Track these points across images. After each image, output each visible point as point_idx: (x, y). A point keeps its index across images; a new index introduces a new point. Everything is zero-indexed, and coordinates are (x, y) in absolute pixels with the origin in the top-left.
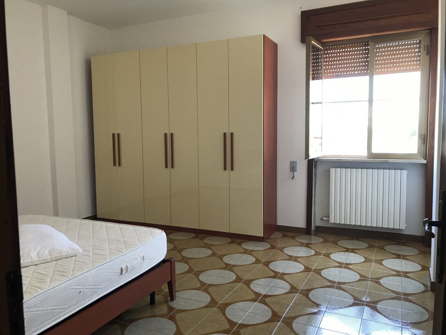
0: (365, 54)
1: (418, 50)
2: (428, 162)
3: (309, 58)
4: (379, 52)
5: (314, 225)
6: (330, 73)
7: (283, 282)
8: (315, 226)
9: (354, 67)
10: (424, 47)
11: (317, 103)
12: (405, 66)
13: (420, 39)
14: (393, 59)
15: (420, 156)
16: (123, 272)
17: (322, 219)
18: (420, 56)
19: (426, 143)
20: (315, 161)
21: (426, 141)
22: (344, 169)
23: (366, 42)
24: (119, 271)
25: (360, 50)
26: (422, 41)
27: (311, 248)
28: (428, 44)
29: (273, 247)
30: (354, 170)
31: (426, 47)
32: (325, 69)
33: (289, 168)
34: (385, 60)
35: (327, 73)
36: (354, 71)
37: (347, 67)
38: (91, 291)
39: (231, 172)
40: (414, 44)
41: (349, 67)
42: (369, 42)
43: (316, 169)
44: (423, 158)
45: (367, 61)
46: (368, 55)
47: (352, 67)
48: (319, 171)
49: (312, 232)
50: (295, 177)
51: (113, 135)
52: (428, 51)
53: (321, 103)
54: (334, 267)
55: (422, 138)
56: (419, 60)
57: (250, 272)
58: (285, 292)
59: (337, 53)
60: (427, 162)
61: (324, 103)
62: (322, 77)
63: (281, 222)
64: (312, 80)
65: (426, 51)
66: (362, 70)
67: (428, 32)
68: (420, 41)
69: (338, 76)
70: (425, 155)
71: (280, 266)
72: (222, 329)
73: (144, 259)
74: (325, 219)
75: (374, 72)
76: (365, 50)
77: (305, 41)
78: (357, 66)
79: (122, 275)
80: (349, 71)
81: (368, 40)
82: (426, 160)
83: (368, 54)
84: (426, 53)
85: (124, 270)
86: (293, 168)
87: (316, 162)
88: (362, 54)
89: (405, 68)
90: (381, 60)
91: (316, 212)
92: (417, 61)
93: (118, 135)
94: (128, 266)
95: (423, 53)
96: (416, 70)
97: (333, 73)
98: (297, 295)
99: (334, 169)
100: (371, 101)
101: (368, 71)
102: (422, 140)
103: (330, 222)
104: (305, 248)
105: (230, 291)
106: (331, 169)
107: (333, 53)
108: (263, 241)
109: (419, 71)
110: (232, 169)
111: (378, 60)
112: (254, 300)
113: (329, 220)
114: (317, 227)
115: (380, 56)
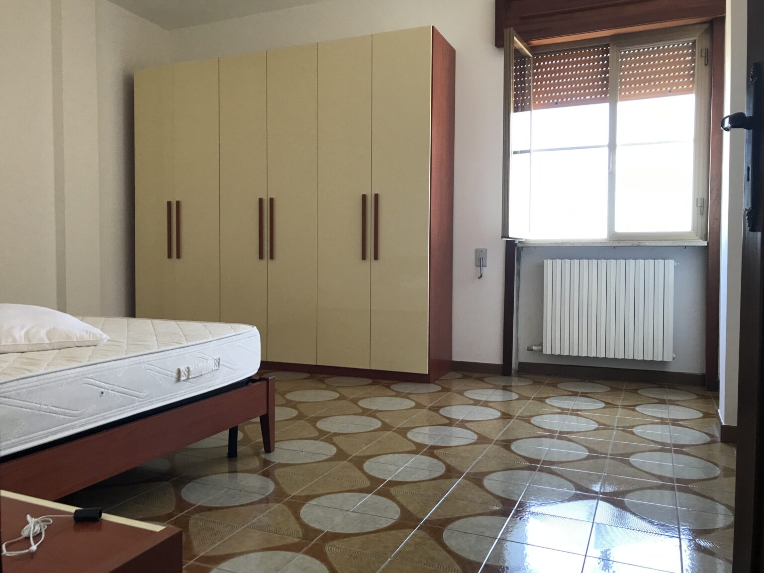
0: (603, 66)
1: (690, 58)
2: (710, 244)
3: (510, 74)
4: (626, 63)
5: (516, 363)
6: (544, 99)
7: (465, 430)
8: (518, 363)
9: (585, 88)
10: (700, 52)
11: (522, 152)
12: (669, 85)
13: (694, 39)
14: (650, 74)
15: (695, 235)
16: (182, 377)
17: (530, 349)
18: (693, 68)
19: (705, 213)
20: (518, 248)
21: (705, 209)
22: (568, 261)
23: (605, 46)
24: (175, 375)
25: (594, 60)
26: (697, 43)
27: (512, 391)
28: (708, 47)
29: (445, 390)
30: (585, 261)
31: (704, 51)
32: (535, 94)
33: (474, 262)
34: (635, 76)
35: (539, 99)
36: (585, 95)
37: (572, 90)
38: (121, 396)
39: (374, 263)
40: (683, 48)
41: (576, 89)
42: (608, 45)
43: (519, 264)
44: (701, 239)
45: (607, 79)
46: (607, 68)
47: (580, 89)
48: (525, 267)
49: (513, 372)
50: (483, 275)
51: (169, 203)
52: (707, 58)
53: (529, 151)
54: (551, 414)
55: (699, 204)
56: (693, 75)
57: (407, 418)
58: (468, 443)
59: (555, 66)
60: (708, 243)
61: (534, 151)
62: (530, 107)
63: (458, 356)
64: (514, 112)
65: (703, 59)
66: (598, 93)
67: (707, 27)
68: (694, 43)
69: (556, 105)
70: (704, 233)
71: (458, 412)
72: (357, 487)
73: (219, 363)
74: (534, 348)
75: (618, 97)
76: (603, 59)
77: (503, 45)
78: (589, 88)
79: (179, 384)
80: (576, 96)
81: (608, 43)
82: (707, 240)
83: (607, 66)
84: (704, 64)
85: (182, 374)
86: (480, 261)
87: (520, 249)
88: (597, 67)
89: (669, 89)
90: (630, 76)
91: (519, 338)
92: (689, 76)
93: (178, 203)
94: (191, 369)
95: (700, 62)
96: (688, 91)
97: (548, 99)
98: (489, 447)
99: (550, 261)
100: (612, 146)
101: (608, 95)
102: (699, 208)
103: (544, 352)
104: (501, 391)
105: (371, 441)
106: (545, 261)
107: (548, 66)
108: (429, 382)
109: (692, 93)
110: (376, 258)
111: (625, 77)
112: (415, 452)
113: (542, 351)
114: (521, 364)
115: (628, 70)
